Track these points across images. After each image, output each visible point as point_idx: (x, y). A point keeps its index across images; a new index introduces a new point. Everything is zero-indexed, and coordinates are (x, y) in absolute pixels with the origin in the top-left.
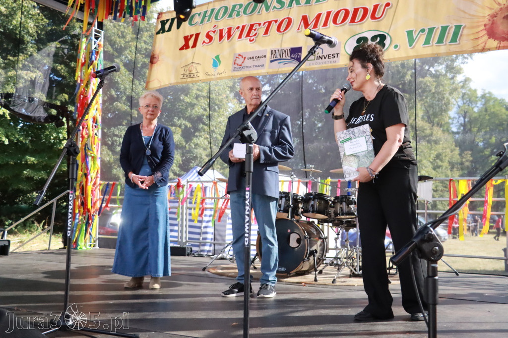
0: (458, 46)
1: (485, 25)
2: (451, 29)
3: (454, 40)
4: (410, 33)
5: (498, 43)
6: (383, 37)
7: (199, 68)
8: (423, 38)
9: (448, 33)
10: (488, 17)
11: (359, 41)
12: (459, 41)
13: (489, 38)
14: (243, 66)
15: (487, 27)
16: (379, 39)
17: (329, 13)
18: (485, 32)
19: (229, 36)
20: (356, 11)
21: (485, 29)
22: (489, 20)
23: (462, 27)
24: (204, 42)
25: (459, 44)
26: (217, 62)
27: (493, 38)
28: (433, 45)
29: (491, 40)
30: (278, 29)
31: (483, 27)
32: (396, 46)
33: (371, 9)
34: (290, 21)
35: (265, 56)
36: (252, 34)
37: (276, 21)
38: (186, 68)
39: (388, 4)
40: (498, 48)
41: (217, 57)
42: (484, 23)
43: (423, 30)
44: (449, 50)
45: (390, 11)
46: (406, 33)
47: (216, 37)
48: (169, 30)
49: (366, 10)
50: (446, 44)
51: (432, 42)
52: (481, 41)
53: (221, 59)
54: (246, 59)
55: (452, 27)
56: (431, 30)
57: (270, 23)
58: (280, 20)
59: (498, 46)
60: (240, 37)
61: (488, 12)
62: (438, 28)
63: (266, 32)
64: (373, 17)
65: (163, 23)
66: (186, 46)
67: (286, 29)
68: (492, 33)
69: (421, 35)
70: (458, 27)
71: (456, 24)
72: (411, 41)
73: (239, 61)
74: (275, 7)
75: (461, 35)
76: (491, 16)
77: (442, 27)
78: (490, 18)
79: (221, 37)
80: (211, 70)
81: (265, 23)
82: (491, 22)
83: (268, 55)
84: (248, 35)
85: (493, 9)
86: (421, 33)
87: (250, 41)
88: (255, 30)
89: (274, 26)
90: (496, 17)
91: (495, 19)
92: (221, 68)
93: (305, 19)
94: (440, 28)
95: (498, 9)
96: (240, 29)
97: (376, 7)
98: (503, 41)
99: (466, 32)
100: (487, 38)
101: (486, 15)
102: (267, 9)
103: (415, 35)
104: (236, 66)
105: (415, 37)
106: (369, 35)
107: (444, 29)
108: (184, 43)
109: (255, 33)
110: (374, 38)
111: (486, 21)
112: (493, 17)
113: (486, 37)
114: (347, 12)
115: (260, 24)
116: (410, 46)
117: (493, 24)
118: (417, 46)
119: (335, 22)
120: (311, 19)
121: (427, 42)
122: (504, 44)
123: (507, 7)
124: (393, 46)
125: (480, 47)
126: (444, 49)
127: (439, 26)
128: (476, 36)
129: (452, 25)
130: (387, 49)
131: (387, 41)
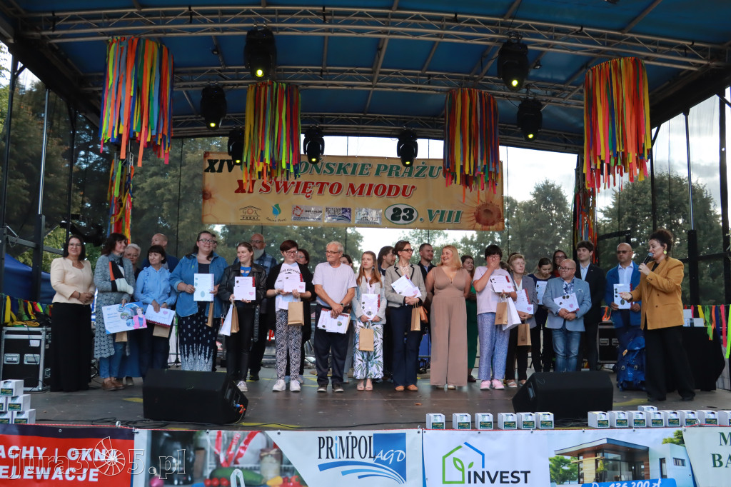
0: (459, 224)
1: (474, 213)
2: (455, 214)
3: (457, 220)
4: (430, 212)
5: (482, 226)
6: (412, 211)
7: (258, 212)
8: (439, 217)
9: (453, 215)
11: (394, 210)
12: (460, 221)
13: (477, 222)
14: (301, 216)
15: (476, 214)
16: (408, 212)
17: (371, 186)
18: (474, 218)
19: (286, 190)
20: (391, 187)
21: (474, 216)
23: (461, 212)
24: (261, 190)
25: (461, 223)
26: (277, 210)
27: (479, 223)
28: (446, 223)
29: (477, 224)
30: (331, 191)
32: (421, 219)
33: (401, 187)
34: (340, 186)
35: (321, 212)
36: (308, 190)
37: (328, 184)
38: (245, 211)
39: (413, 187)
40: (482, 229)
41: (277, 206)
43: (438, 211)
44: (454, 226)
45: (415, 193)
46: (428, 211)
47: (273, 188)
48: (220, 170)
49: (398, 188)
50: (452, 223)
51: (445, 220)
52: (472, 223)
53: (280, 208)
54: (304, 212)
56: (443, 212)
57: (322, 184)
58: (331, 183)
60: (296, 191)
61: (475, 205)
62: (447, 212)
63: (320, 191)
64: (404, 194)
65: (212, 163)
66: (241, 189)
67: (337, 192)
68: (478, 220)
69: (437, 214)
70: (459, 213)
71: (458, 210)
72: (431, 217)
73: (298, 212)
74: (325, 171)
75: (461, 218)
78: (477, 209)
79: (278, 189)
80: (272, 217)
81: (317, 183)
83: (324, 210)
84: (304, 191)
85: (479, 204)
87: (306, 196)
88: (310, 188)
89: (327, 189)
91: (480, 210)
92: (281, 216)
93: (352, 186)
94: (449, 212)
95: (481, 205)
96: (296, 184)
97: (405, 187)
99: (464, 216)
101: (475, 207)
102: (318, 171)
104: (294, 215)
105: (433, 215)
106: (402, 208)
107: (451, 213)
108: (238, 187)
109: (310, 190)
110: (405, 210)
111: (475, 210)
113: (475, 221)
114: (385, 187)
115: (313, 183)
116: (431, 220)
117: (478, 213)
118: (435, 221)
119: (376, 193)
120: (357, 187)
121: (441, 220)
122: (485, 227)
123: (486, 205)
124: (419, 218)
125: (472, 227)
126: (451, 226)
127: (448, 210)
128: (470, 219)
129: (456, 211)
130: (415, 220)
131: (415, 215)
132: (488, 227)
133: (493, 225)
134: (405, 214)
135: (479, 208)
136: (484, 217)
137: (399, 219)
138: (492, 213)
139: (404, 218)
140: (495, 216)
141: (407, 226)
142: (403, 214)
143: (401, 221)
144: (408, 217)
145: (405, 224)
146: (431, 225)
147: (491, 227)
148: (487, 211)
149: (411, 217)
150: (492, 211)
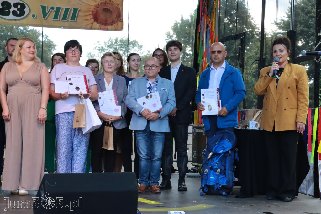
0: (75, 23)
1: (92, 12)
2: (71, 11)
3: (73, 18)
4: (44, 8)
5: (100, 26)
8: (53, 14)
9: (69, 13)
10: (94, 6)
11: (3, 4)
12: (76, 19)
13: (95, 21)
15: (94, 13)
18: (92, 16)
21: (92, 14)
22: (95, 9)
23: (78, 10)
25: (76, 22)
27: (97, 22)
28: (59, 20)
29: (95, 23)
31: (91, 13)
32: (33, 16)
40: (100, 29)
42: (91, 10)
43: (53, 8)
44: (70, 25)
46: (41, 7)
50: (68, 21)
51: (59, 18)
52: (89, 22)
55: (71, 9)
56: (58, 9)
59: (100, 28)
61: (94, 3)
62: (63, 9)
68: (96, 18)
69: (51, 11)
70: (75, 10)
71: (74, 8)
72: (45, 14)
75: (77, 16)
76: (96, 6)
77: (65, 8)
78: (95, 7)
82: (95, 11)
85: (97, 2)
86: (51, 10)
90: (98, 7)
91: (98, 9)
94: (64, 9)
95: (100, 3)
98: (103, 25)
99: (81, 14)
100: (93, 21)
101: (93, 5)
103: (47, 10)
105: (47, 12)
106: (12, 2)
107: (67, 10)
110: (16, 5)
111: (92, 8)
112: (97, 8)
116: (44, 17)
117: (97, 12)
118: (49, 18)
121: (56, 17)
122: (103, 27)
123: (106, 2)
124: (31, 15)
125: (89, 26)
126: (66, 24)
127: (63, 6)
128: (87, 18)
129: (72, 8)
130: (27, 16)
131: (26, 10)
132: (107, 27)
133: (112, 25)
134: (16, 9)
135: (97, 7)
136: (102, 16)
137: (8, 14)
138: (111, 12)
139: (14, 13)
140: (114, 16)
141: (18, 22)
142: (13, 9)
143: (11, 16)
144: (18, 12)
145: (15, 20)
146: (44, 22)
147: (110, 27)
148: (106, 10)
149: (23, 13)
150: (111, 10)
